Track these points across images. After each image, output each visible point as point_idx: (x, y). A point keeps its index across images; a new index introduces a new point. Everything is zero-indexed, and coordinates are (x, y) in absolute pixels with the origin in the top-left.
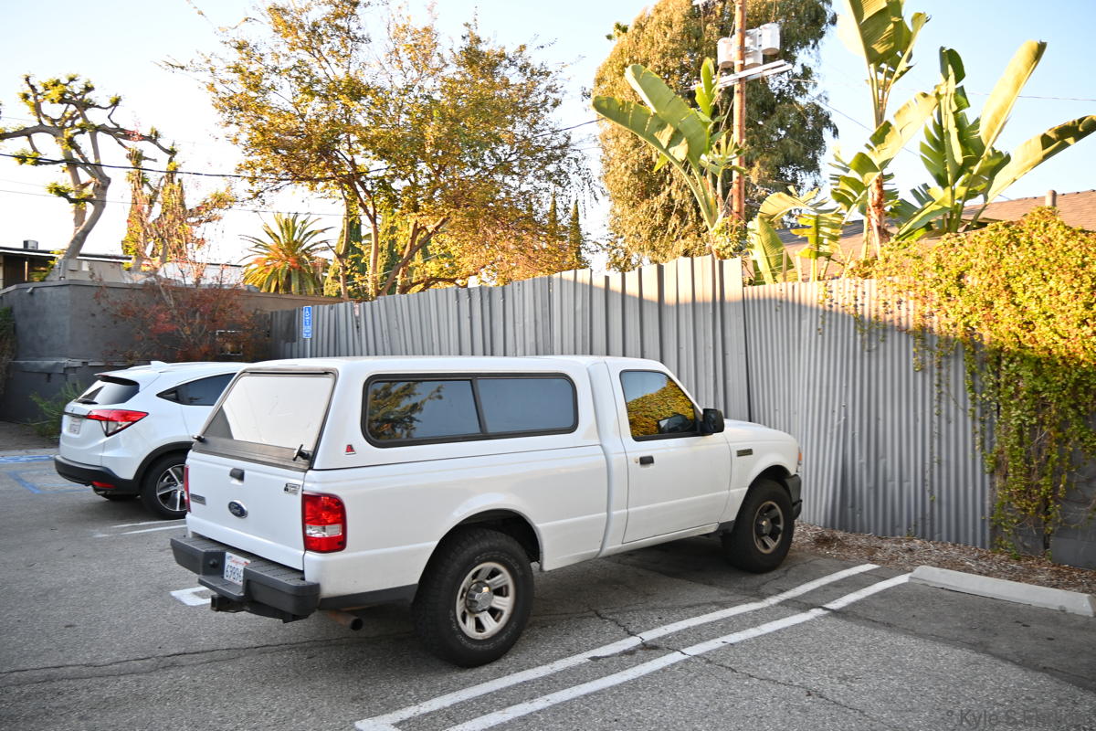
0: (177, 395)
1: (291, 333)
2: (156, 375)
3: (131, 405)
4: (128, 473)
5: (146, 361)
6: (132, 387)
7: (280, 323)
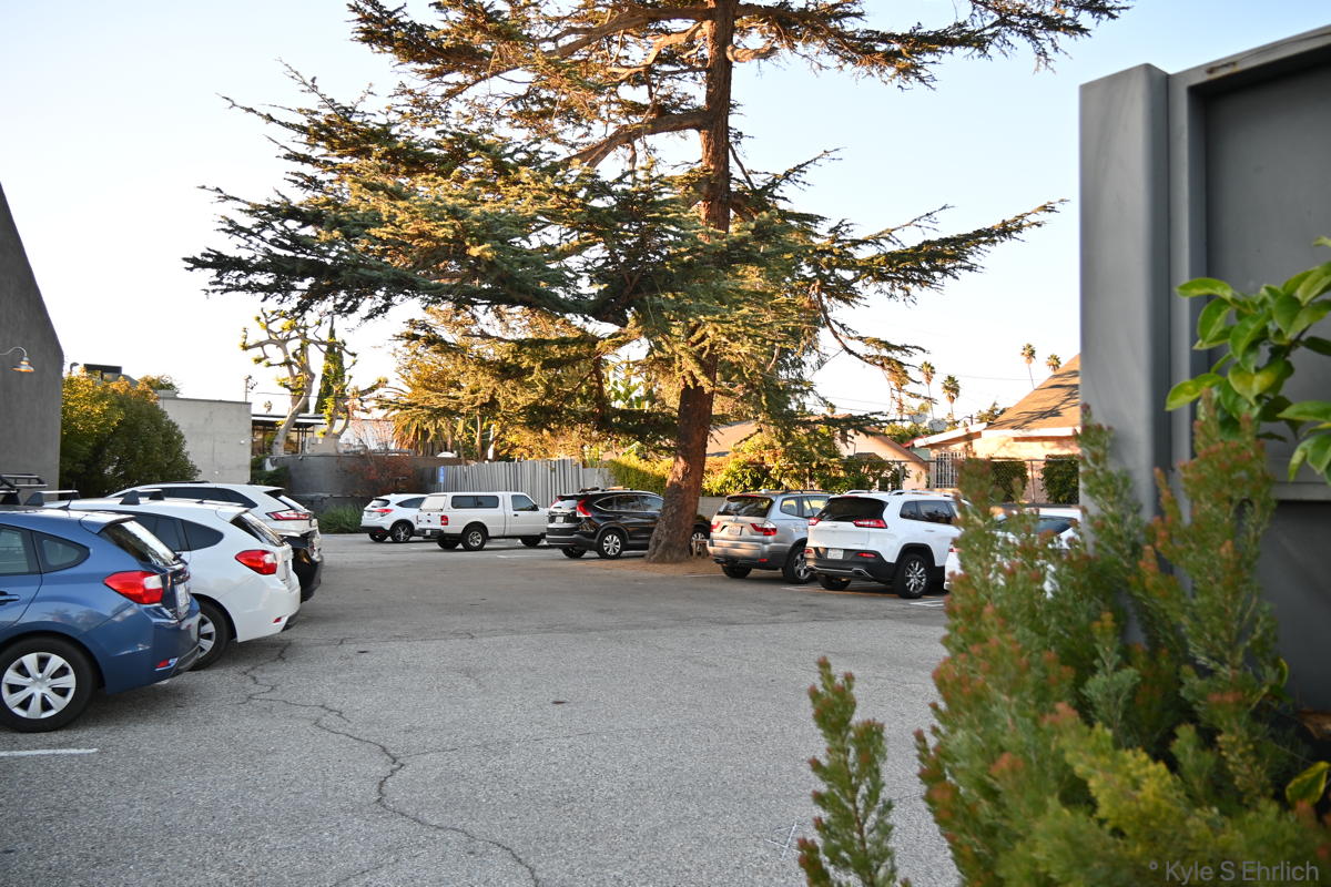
0: (401, 504)
1: (434, 479)
2: (394, 498)
3: (388, 507)
4: (388, 528)
5: (389, 494)
6: (387, 502)
7: (428, 473)
